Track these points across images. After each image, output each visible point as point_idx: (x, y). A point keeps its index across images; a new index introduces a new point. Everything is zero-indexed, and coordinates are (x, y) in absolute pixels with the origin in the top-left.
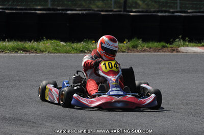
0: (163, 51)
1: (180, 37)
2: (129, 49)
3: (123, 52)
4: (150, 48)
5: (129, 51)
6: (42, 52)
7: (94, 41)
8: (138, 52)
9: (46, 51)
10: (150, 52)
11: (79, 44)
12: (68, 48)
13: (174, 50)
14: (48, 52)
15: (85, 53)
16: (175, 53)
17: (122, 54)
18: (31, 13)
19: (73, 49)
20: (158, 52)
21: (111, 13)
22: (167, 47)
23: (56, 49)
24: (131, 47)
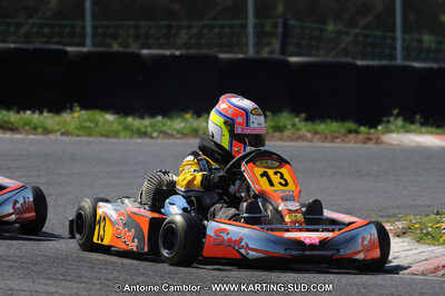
0: (343, 141)
1: (395, 112)
4: (316, 133)
6: (47, 131)
7: (188, 116)
8: (281, 139)
9: (58, 130)
10: (311, 141)
12: (116, 126)
13: (370, 139)
14: (62, 134)
15: (152, 138)
16: (370, 145)
19: (126, 128)
20: (332, 141)
22: (357, 132)
23: (83, 128)
24: (270, 130)
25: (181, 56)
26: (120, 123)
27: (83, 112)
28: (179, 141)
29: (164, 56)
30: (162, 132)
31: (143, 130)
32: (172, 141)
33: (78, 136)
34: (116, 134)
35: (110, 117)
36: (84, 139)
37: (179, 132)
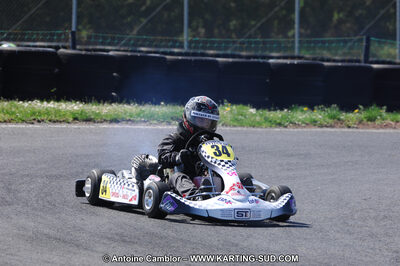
2: (361, 122)
3: (349, 127)
4: (397, 122)
5: (360, 126)
7: (305, 109)
8: (374, 127)
10: (395, 128)
11: (278, 111)
12: (258, 118)
15: (286, 127)
17: (346, 130)
18: (206, 61)
19: (266, 119)
21: (340, 64)
23: (237, 120)
24: (365, 120)
25: (298, 64)
26: (261, 115)
27: (234, 107)
28: (305, 130)
29: (286, 64)
30: (291, 123)
31: (278, 121)
32: (300, 130)
33: (235, 126)
34: (259, 125)
35: (253, 111)
36: (239, 129)
37: (303, 122)
